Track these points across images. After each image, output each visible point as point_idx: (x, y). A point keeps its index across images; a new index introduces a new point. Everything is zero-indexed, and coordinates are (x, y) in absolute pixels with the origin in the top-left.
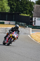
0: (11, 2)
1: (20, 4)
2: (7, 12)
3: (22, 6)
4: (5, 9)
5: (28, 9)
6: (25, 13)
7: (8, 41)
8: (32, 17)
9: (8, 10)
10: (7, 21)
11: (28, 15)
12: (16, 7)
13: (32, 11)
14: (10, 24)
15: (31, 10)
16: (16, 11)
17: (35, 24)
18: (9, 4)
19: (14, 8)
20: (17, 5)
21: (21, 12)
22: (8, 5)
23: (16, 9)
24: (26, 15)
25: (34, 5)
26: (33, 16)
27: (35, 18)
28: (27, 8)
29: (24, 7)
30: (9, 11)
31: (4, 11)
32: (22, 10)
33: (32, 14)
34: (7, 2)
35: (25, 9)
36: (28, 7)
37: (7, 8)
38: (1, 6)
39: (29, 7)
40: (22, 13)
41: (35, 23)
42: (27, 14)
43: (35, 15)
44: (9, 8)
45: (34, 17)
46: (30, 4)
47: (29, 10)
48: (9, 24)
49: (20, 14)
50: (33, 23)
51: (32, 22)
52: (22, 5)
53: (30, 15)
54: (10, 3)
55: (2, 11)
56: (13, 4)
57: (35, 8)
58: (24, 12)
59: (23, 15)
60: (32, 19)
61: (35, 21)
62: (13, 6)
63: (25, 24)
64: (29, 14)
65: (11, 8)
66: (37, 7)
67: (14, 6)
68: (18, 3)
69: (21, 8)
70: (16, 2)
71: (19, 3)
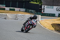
6: (35, 1)
27: (44, 6)
40: (32, 1)
41: (44, 10)
43: (44, 3)
51: (41, 10)
53: (39, 3)
60: (41, 7)
63: (35, 11)
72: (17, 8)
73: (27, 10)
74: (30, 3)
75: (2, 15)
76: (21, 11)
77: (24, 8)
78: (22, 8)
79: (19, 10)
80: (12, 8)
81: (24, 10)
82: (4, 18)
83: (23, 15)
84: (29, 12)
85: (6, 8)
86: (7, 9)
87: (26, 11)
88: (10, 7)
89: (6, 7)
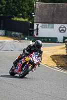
3: (16, 5)
5: (26, 10)
6: (21, 16)
8: (33, 22)
11: (27, 20)
12: (6, 6)
13: (33, 14)
15: (31, 12)
16: (5, 14)
17: (37, 34)
19: (2, 8)
20: (7, 3)
21: (13, 14)
23: (5, 9)
24: (22, 20)
25: (36, 4)
26: (35, 21)
27: (38, 25)
28: (24, 8)
29: (18, 7)
32: (16, 12)
33: (32, 18)
35: (21, 10)
36: (26, 7)
39: (28, 7)
40: (16, 16)
41: (37, 32)
42: (24, 18)
43: (37, 19)
45: (36, 23)
46: (29, 2)
47: (28, 11)
49: (13, 17)
50: (35, 33)
51: (33, 31)
52: (16, 3)
53: (29, 20)
57: (37, 7)
58: (19, 14)
59: (18, 19)
60: (32, 26)
61: (37, 29)
63: (21, 34)
64: (27, 17)
66: (40, 6)
67: (2, 4)
69: (14, 8)
73: (9, 32)
74: (13, 20)
77: (3, 29)
81: (2, 32)
84: (11, 36)
87: (6, 35)
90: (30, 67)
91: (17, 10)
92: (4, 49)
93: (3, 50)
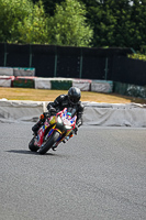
0: (97, 9)
1: (131, 19)
2: (82, 45)
3: (137, 25)
4: (75, 37)
7: (42, 141)
9: (84, 39)
10: (83, 78)
12: (116, 28)
14: (93, 88)
16: (115, 44)
18: (91, 19)
19: (107, 32)
20: (118, 20)
21: (132, 46)
22: (86, 21)
23: (115, 34)
29: (143, 30)
30: (90, 44)
31: (71, 42)
34: (84, 12)
37: (83, 34)
38: (61, 24)
40: (138, 49)
44: (91, 31)
48: (90, 90)
49: (131, 53)
52: (137, 21)
54: (94, 13)
55: (63, 42)
56: (104, 19)
58: (143, 47)
59: (142, 57)
62: (104, 26)
65: (97, 31)
67: (108, 24)
68: (122, 14)
69: (134, 33)
70: (114, 12)
71: (125, 15)
72: (78, 81)
73: (120, 85)
74: (131, 59)
75: (24, 106)
76: (97, 89)
77: (108, 79)
78: (100, 77)
79: (87, 88)
80: (63, 79)
81: (106, 85)
82: (31, 118)
83: (101, 104)
84: (125, 95)
85: (36, 79)
86: (43, 85)
87: (114, 92)
88: (52, 77)
89: (37, 75)
90: (57, 134)
91: (139, 37)
92: (110, 122)
93: (107, 123)
